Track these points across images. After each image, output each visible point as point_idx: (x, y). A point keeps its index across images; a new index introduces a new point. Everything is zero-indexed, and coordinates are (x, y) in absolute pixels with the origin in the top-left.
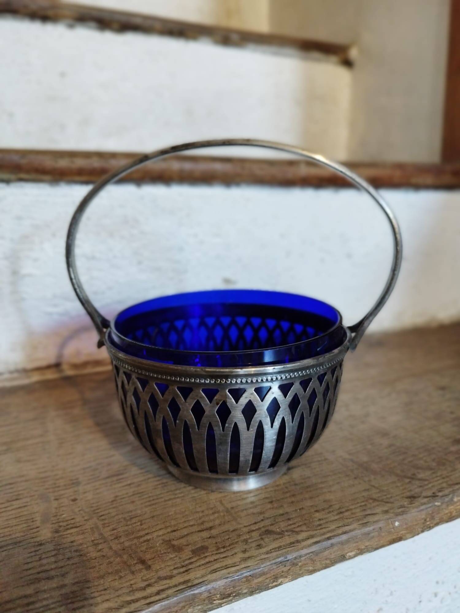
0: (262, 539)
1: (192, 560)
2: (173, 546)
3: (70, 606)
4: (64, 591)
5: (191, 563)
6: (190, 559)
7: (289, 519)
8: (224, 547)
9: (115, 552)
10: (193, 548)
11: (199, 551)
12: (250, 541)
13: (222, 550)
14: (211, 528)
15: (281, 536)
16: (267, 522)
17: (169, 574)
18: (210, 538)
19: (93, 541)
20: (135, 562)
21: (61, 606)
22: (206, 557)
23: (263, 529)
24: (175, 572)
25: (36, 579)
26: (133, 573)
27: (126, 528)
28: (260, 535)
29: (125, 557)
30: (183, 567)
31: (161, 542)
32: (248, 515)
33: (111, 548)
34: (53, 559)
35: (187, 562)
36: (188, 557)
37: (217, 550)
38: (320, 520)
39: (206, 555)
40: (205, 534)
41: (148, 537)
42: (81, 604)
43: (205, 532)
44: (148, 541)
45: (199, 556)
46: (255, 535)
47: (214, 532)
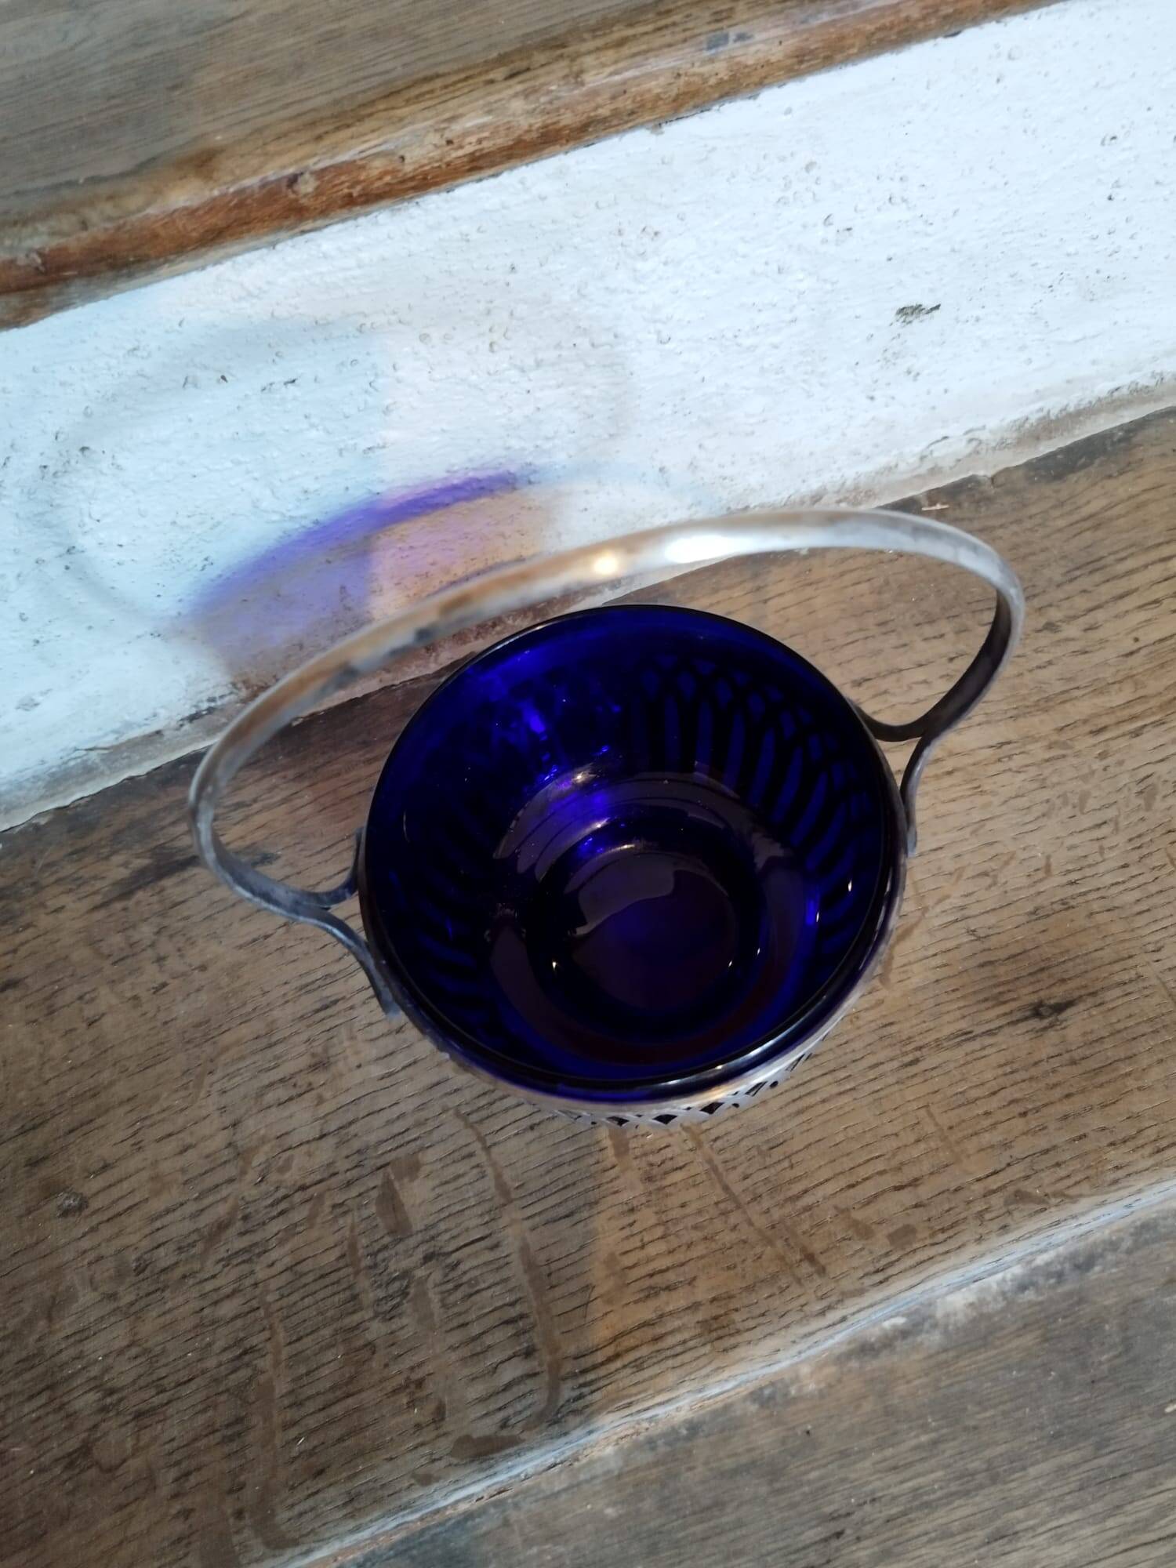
0: (1009, 1213)
1: (893, 1258)
2: (855, 1224)
3: (717, 1344)
4: (700, 1316)
5: (892, 1264)
6: (887, 1254)
7: (1058, 1165)
8: (943, 1230)
9: (760, 1231)
10: (891, 1230)
11: (903, 1237)
12: (988, 1216)
13: (941, 1237)
14: (915, 1183)
15: (1044, 1206)
16: (1017, 1171)
17: (858, 1285)
18: (916, 1206)
19: (717, 1204)
20: (798, 1257)
21: (704, 1345)
22: (914, 1251)
23: (1011, 1189)
24: (867, 1281)
25: (651, 1288)
26: (799, 1281)
27: (765, 1174)
28: (1007, 1203)
29: (779, 1244)
30: (877, 1271)
31: (834, 1212)
32: (983, 1150)
33: (750, 1223)
34: (662, 1247)
35: (884, 1262)
36: (883, 1252)
37: (933, 1235)
38: (1117, 1168)
39: (917, 1245)
40: (907, 1197)
41: (808, 1200)
42: (732, 1341)
43: (906, 1190)
44: (808, 1208)
45: (903, 1249)
46: (996, 1200)
47: (924, 1192)
